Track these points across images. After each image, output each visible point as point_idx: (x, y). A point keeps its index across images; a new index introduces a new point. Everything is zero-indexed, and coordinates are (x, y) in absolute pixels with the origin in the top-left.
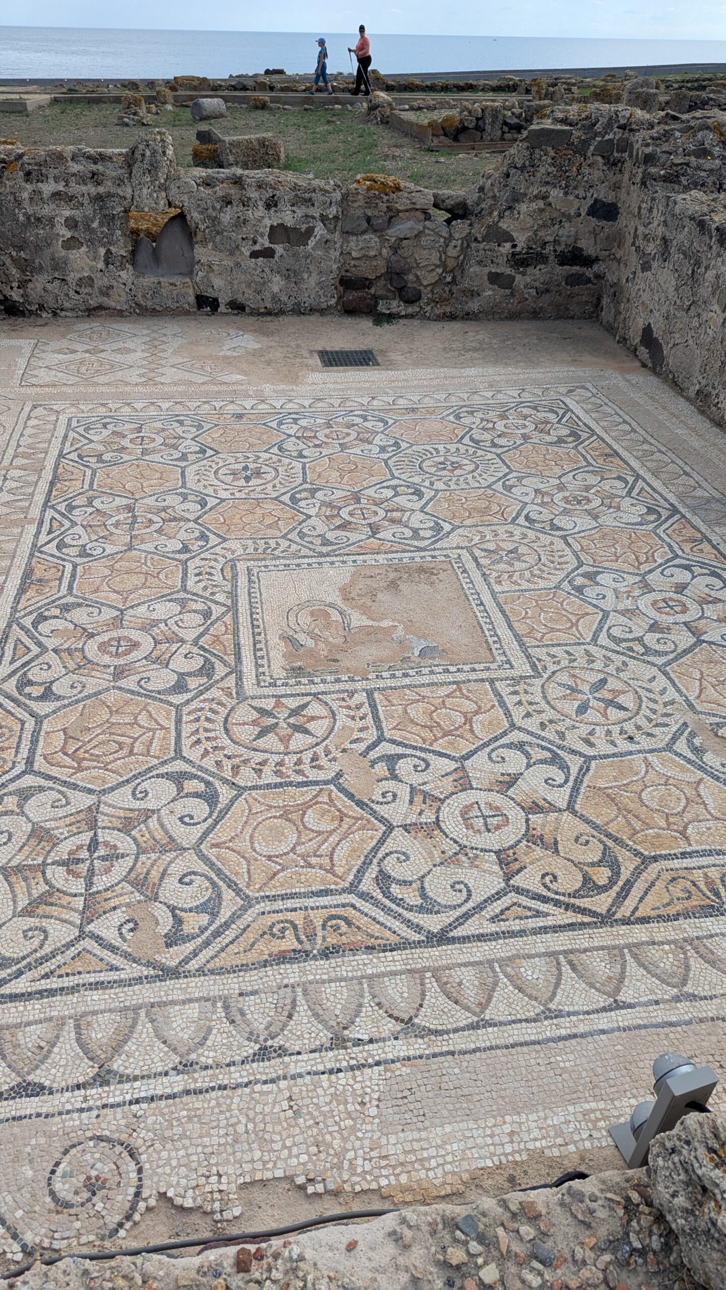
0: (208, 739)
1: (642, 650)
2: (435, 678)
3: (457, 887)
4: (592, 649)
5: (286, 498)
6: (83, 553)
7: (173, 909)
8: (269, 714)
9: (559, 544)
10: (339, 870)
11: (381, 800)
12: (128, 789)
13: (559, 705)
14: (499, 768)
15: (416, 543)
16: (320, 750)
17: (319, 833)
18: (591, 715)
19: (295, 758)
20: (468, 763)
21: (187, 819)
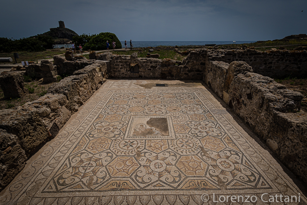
0: (115, 146)
1: (197, 136)
2: (158, 138)
3: (149, 179)
4: (187, 135)
5: (143, 106)
6: (108, 114)
7: (97, 177)
8: (127, 143)
9: (187, 116)
10: (129, 173)
11: (141, 160)
12: (99, 154)
13: (178, 145)
14: (164, 156)
15: (162, 114)
16: (133, 150)
17: (128, 165)
18: (184, 147)
19: (129, 151)
20: (159, 155)
21: (106, 161)
